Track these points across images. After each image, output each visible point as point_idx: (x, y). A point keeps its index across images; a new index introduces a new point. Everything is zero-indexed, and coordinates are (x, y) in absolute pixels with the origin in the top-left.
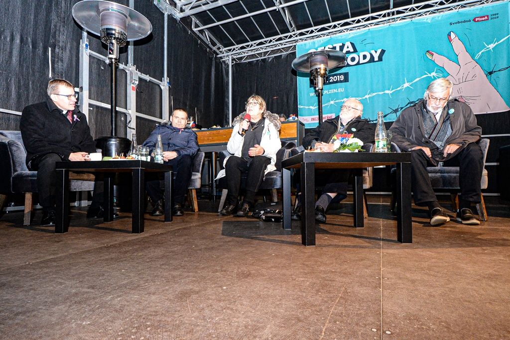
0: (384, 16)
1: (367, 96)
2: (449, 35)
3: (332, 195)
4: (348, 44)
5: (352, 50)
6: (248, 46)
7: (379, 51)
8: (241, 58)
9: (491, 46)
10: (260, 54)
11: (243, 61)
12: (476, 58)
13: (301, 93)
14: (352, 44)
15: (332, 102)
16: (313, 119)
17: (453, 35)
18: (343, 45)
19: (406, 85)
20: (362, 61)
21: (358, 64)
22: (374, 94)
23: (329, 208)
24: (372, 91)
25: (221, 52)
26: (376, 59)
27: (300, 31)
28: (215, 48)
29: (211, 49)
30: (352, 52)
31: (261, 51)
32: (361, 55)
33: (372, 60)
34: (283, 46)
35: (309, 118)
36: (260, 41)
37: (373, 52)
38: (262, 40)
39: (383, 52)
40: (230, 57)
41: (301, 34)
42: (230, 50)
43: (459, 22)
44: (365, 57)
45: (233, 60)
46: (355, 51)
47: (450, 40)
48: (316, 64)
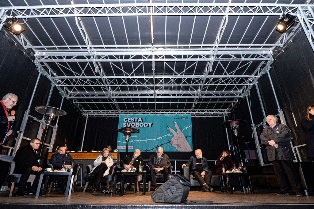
0: (153, 111)
1: (146, 140)
2: (174, 122)
3: (128, 184)
4: (140, 118)
5: (141, 121)
6: (97, 111)
7: (151, 123)
8: (92, 116)
9: (187, 128)
10: (103, 116)
11: (93, 117)
12: (182, 131)
13: (119, 135)
14: (142, 119)
15: (132, 141)
16: (123, 148)
17: (175, 122)
18: (138, 119)
19: (160, 138)
20: (145, 126)
21: (143, 127)
22: (149, 140)
23: (127, 188)
24: (148, 139)
25: (83, 111)
26: (150, 126)
27: (121, 110)
28: (81, 110)
29: (79, 110)
30: (141, 122)
31: (103, 114)
32: (145, 123)
33: (148, 126)
34: (114, 114)
35: (122, 147)
36: (103, 110)
37: (149, 123)
38: (105, 110)
39: (152, 124)
40: (88, 115)
41: (122, 111)
42: (88, 111)
43: (177, 118)
44: (146, 125)
45: (89, 115)
46: (143, 122)
47: (174, 124)
48: (127, 131)
